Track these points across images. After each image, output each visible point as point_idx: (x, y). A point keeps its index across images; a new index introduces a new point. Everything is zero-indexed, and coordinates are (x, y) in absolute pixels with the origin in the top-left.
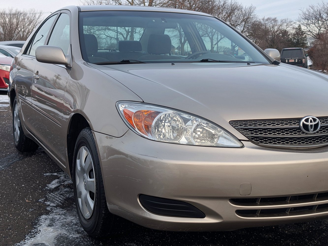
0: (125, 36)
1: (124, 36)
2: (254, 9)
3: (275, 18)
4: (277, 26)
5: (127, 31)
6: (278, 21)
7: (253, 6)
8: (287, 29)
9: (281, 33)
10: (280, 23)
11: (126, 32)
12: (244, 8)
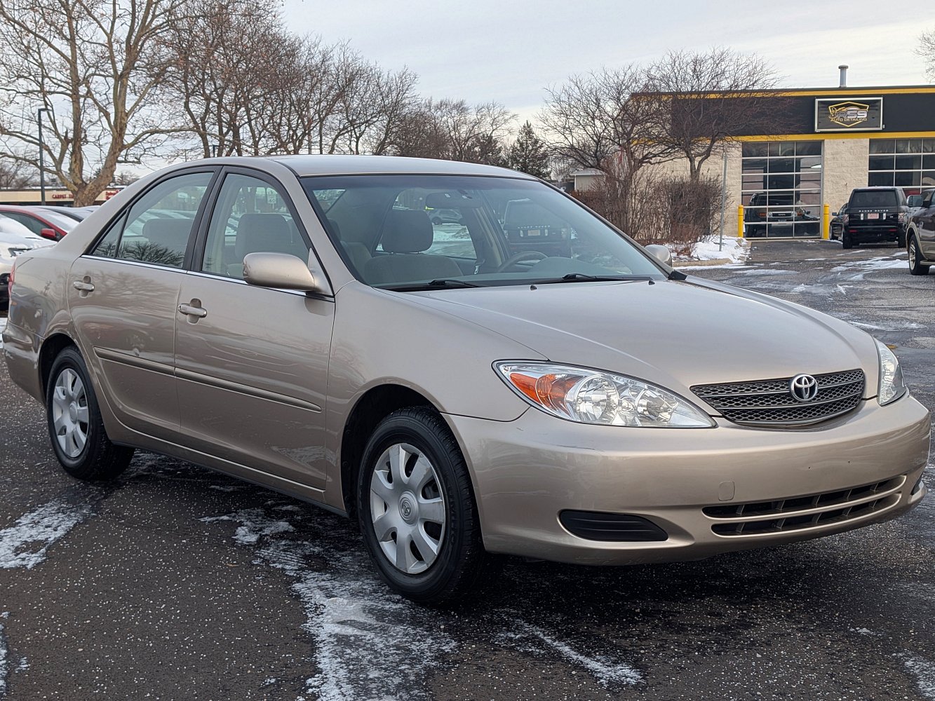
0: (57, 155)
1: (55, 155)
2: (413, 81)
3: (462, 103)
4: (465, 124)
5: (63, 138)
6: (469, 111)
7: (408, 72)
8: (493, 135)
9: (477, 146)
10: (475, 116)
11: (61, 140)
12: (386, 77)
